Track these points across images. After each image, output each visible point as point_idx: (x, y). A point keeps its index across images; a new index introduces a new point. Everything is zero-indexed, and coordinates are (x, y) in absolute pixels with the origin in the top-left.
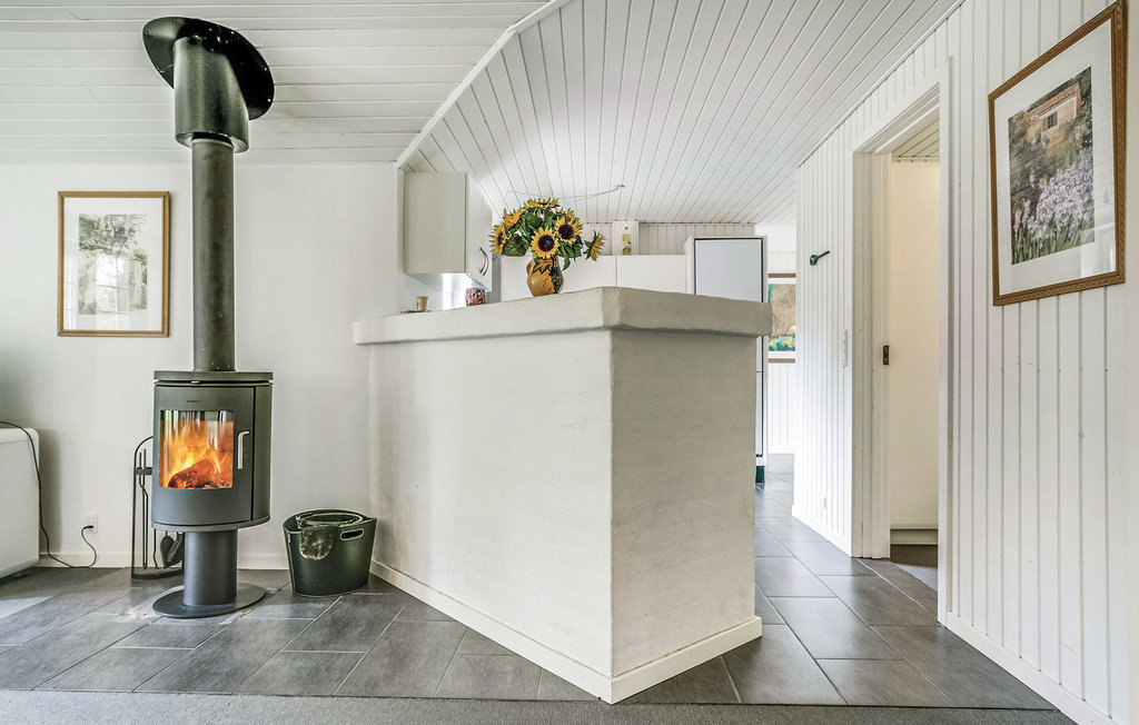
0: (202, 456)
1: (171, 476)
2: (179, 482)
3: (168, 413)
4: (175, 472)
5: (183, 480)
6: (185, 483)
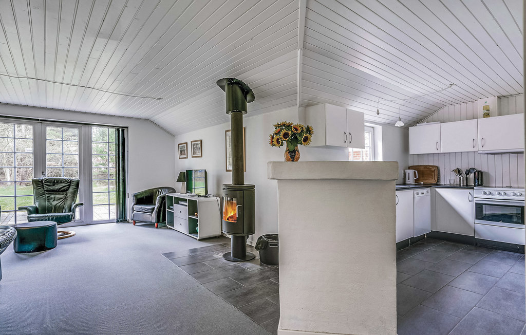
0: (234, 213)
4: (229, 216)
5: (231, 219)
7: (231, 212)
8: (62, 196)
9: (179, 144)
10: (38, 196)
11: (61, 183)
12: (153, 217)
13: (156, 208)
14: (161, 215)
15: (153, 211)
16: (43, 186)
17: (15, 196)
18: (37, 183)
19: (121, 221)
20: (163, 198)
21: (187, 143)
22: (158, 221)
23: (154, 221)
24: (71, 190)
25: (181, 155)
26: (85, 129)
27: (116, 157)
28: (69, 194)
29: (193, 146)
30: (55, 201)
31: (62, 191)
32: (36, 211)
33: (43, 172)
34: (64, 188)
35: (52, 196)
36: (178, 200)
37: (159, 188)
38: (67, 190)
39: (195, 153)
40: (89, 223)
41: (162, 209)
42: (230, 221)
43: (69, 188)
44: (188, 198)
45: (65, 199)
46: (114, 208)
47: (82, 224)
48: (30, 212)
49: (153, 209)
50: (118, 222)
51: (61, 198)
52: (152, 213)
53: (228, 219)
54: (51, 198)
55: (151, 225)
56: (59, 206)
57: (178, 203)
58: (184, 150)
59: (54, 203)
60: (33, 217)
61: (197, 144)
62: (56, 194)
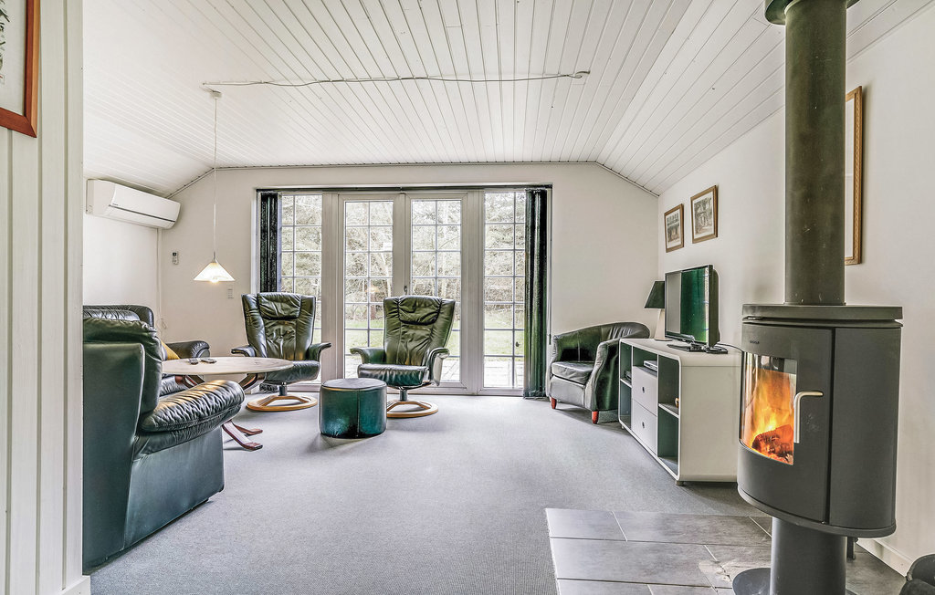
0: (784, 420)
1: (755, 435)
2: (762, 444)
3: (750, 356)
4: (759, 432)
5: (767, 443)
6: (768, 447)
7: (767, 419)
8: (423, 334)
9: (666, 214)
10: (391, 329)
11: (425, 307)
12: (586, 396)
13: (594, 373)
14: (609, 392)
15: (587, 380)
16: (398, 311)
17: (369, 330)
18: (392, 308)
19: (535, 395)
20: (612, 350)
21: (682, 207)
22: (599, 405)
23: (588, 406)
24: (440, 322)
25: (671, 240)
26: (473, 198)
27: (527, 254)
28: (437, 332)
29: (696, 210)
30: (413, 342)
31: (425, 324)
32: (381, 357)
33: (405, 287)
34: (429, 317)
35: (411, 332)
36: (643, 357)
37: (614, 325)
38: (434, 321)
39: (701, 227)
40: (475, 392)
41: (610, 376)
42: (765, 453)
43: (437, 317)
44: (658, 353)
45: (429, 339)
46: (520, 366)
47: (465, 391)
48: (366, 359)
49: (589, 374)
50: (527, 395)
51: (423, 337)
52: (585, 384)
53: (756, 445)
54: (408, 336)
55: (580, 413)
56: (417, 353)
57: (640, 365)
58: (676, 227)
59: (411, 346)
60: (367, 369)
61: (704, 203)
62: (416, 329)
